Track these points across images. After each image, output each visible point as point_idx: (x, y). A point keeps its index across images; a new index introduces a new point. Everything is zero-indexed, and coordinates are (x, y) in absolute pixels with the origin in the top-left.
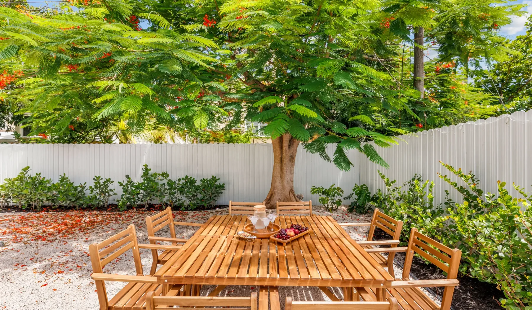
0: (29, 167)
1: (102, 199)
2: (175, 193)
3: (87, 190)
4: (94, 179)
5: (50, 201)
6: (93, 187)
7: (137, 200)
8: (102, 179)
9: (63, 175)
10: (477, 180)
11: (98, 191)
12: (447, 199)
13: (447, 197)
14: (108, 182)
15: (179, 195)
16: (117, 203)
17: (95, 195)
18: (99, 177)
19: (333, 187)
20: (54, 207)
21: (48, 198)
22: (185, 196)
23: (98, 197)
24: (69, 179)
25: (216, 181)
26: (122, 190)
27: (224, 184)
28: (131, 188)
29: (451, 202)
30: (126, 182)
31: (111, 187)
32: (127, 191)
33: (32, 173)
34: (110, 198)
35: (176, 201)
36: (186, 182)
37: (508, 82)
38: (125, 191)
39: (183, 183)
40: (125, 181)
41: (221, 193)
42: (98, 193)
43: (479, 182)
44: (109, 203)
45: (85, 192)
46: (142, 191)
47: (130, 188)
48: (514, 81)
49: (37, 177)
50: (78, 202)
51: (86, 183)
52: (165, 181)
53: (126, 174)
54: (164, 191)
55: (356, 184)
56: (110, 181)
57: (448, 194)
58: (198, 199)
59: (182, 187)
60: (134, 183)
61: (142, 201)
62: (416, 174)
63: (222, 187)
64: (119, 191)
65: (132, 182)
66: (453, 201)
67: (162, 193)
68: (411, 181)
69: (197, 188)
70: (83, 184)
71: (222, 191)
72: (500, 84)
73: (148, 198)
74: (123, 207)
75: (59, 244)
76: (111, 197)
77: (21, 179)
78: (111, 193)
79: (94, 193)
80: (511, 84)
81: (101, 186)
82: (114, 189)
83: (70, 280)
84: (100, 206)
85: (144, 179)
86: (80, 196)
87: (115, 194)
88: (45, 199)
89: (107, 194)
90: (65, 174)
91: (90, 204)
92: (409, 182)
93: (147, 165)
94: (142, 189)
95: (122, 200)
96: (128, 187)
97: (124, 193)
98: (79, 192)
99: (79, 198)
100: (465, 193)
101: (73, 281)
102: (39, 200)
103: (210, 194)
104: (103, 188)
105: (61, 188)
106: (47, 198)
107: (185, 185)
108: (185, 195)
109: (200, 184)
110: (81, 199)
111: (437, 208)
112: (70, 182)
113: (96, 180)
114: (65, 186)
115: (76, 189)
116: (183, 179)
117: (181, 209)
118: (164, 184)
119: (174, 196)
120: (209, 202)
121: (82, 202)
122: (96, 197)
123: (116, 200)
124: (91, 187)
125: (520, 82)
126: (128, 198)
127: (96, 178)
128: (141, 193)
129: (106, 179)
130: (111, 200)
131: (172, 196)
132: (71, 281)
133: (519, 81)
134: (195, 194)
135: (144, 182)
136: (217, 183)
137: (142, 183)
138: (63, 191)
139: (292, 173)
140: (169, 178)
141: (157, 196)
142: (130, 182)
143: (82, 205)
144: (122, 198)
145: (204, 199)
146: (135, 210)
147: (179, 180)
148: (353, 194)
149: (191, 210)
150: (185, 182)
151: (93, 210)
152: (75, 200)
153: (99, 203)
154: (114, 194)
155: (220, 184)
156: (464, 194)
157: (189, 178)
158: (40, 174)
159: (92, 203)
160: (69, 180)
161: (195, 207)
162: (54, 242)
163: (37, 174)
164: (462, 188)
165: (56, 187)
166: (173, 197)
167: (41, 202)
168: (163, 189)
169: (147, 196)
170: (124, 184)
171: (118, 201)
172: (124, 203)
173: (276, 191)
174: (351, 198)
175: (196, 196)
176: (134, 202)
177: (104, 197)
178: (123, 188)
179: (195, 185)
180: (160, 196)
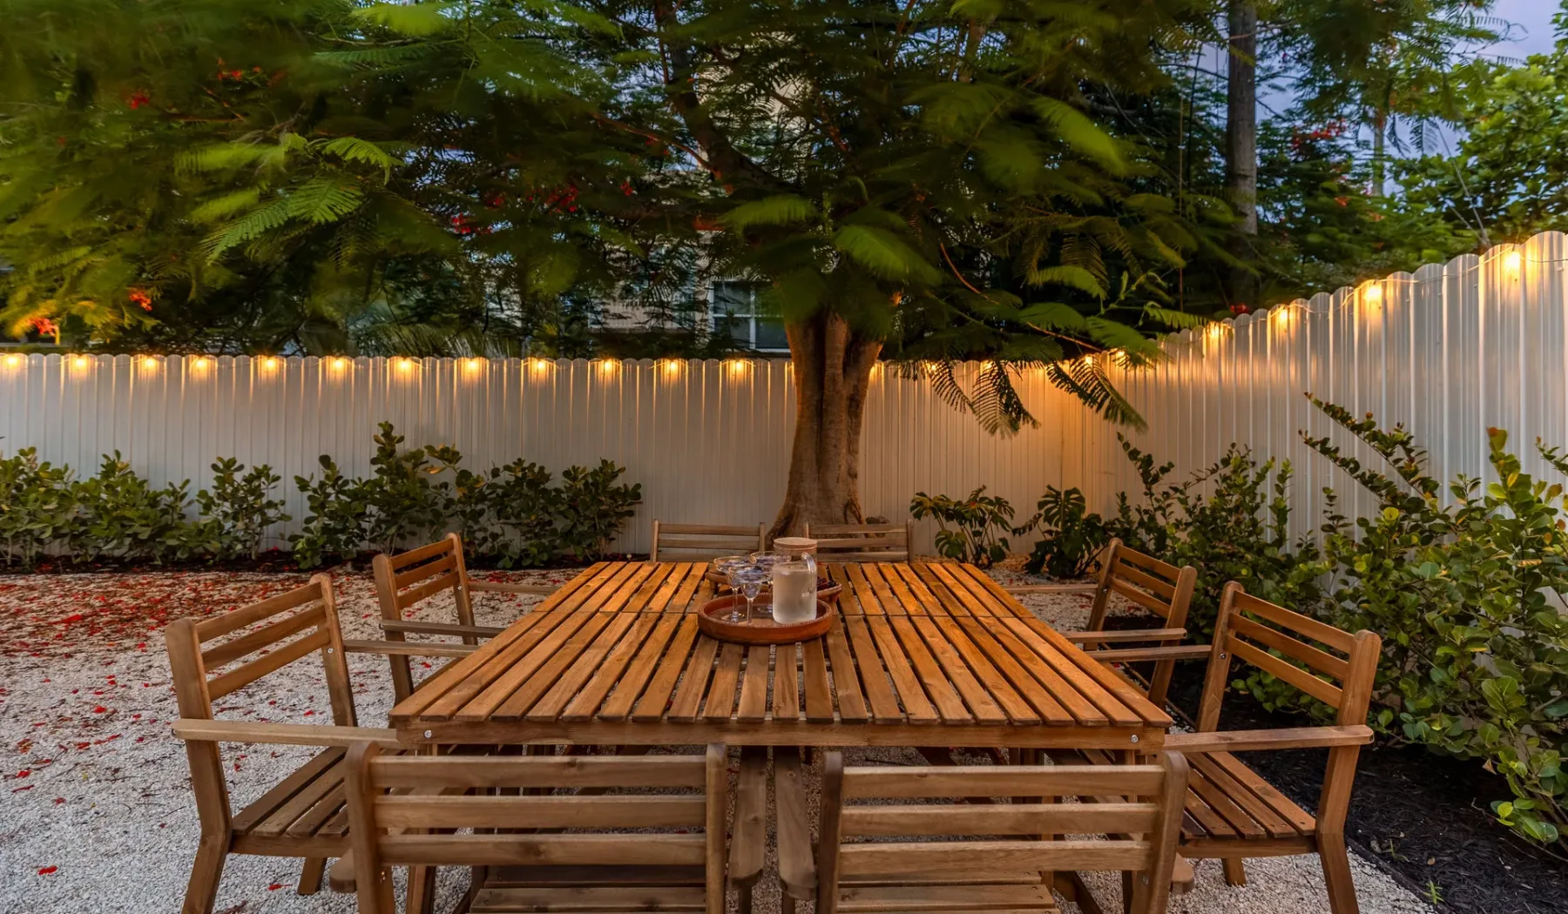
1: (240, 534)
2: (481, 513)
3: (190, 503)
4: (215, 467)
5: (66, 540)
6: (212, 493)
7: (358, 536)
8: (241, 468)
9: (113, 457)
10: (1420, 450)
11: (227, 507)
12: (1329, 515)
13: (1328, 508)
14: (263, 479)
15: (494, 520)
16: (288, 546)
17: (216, 521)
18: (233, 461)
19: (981, 495)
20: (79, 560)
21: (60, 528)
22: (513, 525)
23: (228, 525)
24: (134, 468)
25: (614, 475)
26: (308, 504)
27: (638, 486)
28: (337, 497)
29: (1341, 522)
30: (322, 478)
31: (271, 494)
32: (323, 506)
33: (7, 449)
34: (270, 530)
35: (485, 539)
36: (517, 477)
37: (1503, 193)
38: (319, 505)
39: (508, 483)
40: (317, 475)
41: (631, 514)
42: (226, 515)
43: (1426, 455)
44: (263, 548)
45: (184, 511)
46: (372, 509)
47: (332, 498)
48: (1521, 188)
49: (23, 459)
50: (161, 543)
51: (187, 481)
52: (450, 476)
53: (323, 453)
54: (446, 507)
55: (1049, 487)
56: (268, 476)
57: (1331, 498)
58: (554, 532)
59: (505, 495)
60: (346, 483)
61: (373, 540)
62: (1233, 445)
63: (634, 495)
64: (299, 506)
65: (341, 477)
66: (1346, 521)
67: (437, 514)
68: (1221, 466)
69: (553, 498)
70: (178, 485)
71: (632, 508)
72: (1480, 199)
73: (393, 530)
74: (308, 554)
75: (88, 665)
76: (271, 526)
78: (271, 513)
79: (216, 513)
80: (1513, 199)
81: (236, 490)
82: (283, 503)
83: (117, 770)
84: (233, 557)
85: (378, 471)
86: (167, 525)
87: (284, 517)
88: (49, 532)
89: (257, 518)
90: (118, 454)
91: (201, 550)
92: (1213, 472)
93: (391, 427)
94: (374, 502)
95: (307, 535)
96: (328, 495)
97: (314, 514)
98: (165, 512)
99: (162, 530)
100: (1383, 492)
101: (127, 774)
102: (28, 538)
103: (593, 519)
104: (244, 499)
105: (104, 496)
106: (55, 529)
107: (514, 486)
108: (513, 520)
109: (560, 486)
110: (169, 533)
111: (1299, 545)
112: (134, 479)
113: (221, 471)
114: (119, 489)
115: (153, 501)
116: (507, 468)
117: (500, 564)
118: (445, 485)
119: (477, 522)
120: (589, 541)
121: (172, 542)
122: (221, 527)
123: (287, 537)
124: (203, 494)
125: (1536, 193)
126: (326, 530)
127: (221, 466)
128: (371, 515)
129: (256, 469)
130: (271, 537)
131: (470, 523)
132: (120, 775)
133: (1534, 190)
134: (547, 518)
135: (381, 479)
136: (617, 483)
137: (375, 483)
138: (109, 506)
139: (853, 451)
140: (462, 465)
141: (421, 524)
142: (336, 481)
143: (175, 554)
144: (307, 530)
145: (575, 532)
146: (349, 568)
147: (495, 473)
148: (1040, 515)
149: (532, 566)
150: (513, 479)
151: (208, 569)
152: (152, 538)
153: (230, 547)
154: (279, 519)
155: (625, 485)
156: (1381, 496)
157: (526, 465)
158: (33, 450)
159: (207, 546)
160: (131, 472)
161: (545, 557)
162: (71, 661)
163: (22, 453)
164: (1373, 476)
165: (87, 493)
166: (476, 527)
167: (35, 544)
168: (441, 502)
169: (389, 524)
170: (315, 484)
171: (294, 538)
172: (310, 542)
173: (803, 506)
174: (1035, 529)
175: (550, 523)
176: (347, 544)
177: (247, 527)
178: (310, 498)
179: (545, 490)
180: (432, 523)
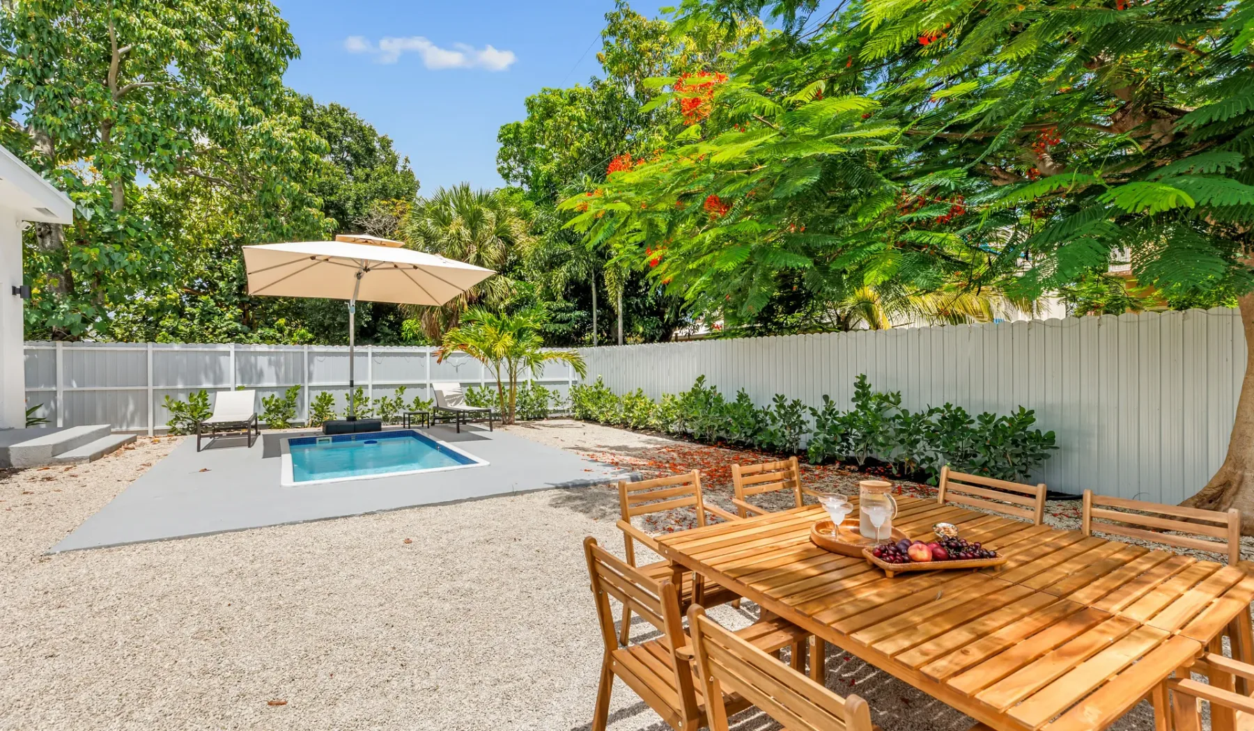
0: (703, 377)
1: (789, 438)
2: (918, 441)
4: (774, 399)
5: (724, 432)
6: (775, 413)
7: (844, 447)
8: (787, 400)
9: (742, 391)
11: (782, 422)
14: (798, 407)
15: (929, 448)
16: (808, 448)
17: (779, 428)
18: (783, 396)
20: (729, 442)
23: (783, 432)
25: (1030, 422)
26: (816, 424)
27: (1051, 432)
28: (832, 421)
30: (824, 409)
31: (802, 416)
32: (824, 426)
33: (706, 386)
34: (802, 437)
36: (946, 417)
38: (821, 425)
39: (939, 420)
40: (821, 407)
41: (1049, 456)
42: (782, 426)
44: (800, 447)
45: (766, 423)
47: (830, 421)
49: (712, 391)
52: (895, 413)
53: (825, 393)
56: (800, 406)
58: (972, 463)
59: (937, 430)
60: (838, 413)
63: (1047, 441)
64: (813, 425)
65: (835, 409)
70: (764, 408)
71: (1049, 451)
73: (862, 446)
74: (816, 456)
76: (803, 435)
77: (695, 392)
78: (803, 427)
81: (786, 413)
82: (807, 422)
85: (856, 406)
86: (760, 428)
89: (798, 430)
90: (744, 390)
91: (771, 444)
93: (864, 377)
95: (816, 443)
96: (827, 420)
97: (819, 431)
98: (761, 421)
103: (1008, 456)
107: (944, 424)
109: (978, 427)
110: (760, 434)
112: (749, 403)
113: (778, 402)
114: (741, 408)
115: (757, 415)
116: (938, 410)
118: (893, 419)
119: (914, 447)
121: (760, 438)
122: (780, 432)
123: (808, 443)
126: (825, 440)
127: (777, 398)
129: (794, 401)
130: (802, 441)
131: (910, 448)
134: (971, 450)
135: (858, 411)
136: (1031, 429)
137: (854, 414)
138: (738, 416)
140: (902, 406)
142: (831, 411)
143: (762, 444)
144: (816, 440)
145: (989, 465)
146: (837, 466)
147: (931, 412)
150: (943, 418)
152: (752, 435)
154: (806, 431)
155: (1038, 432)
157: (953, 408)
158: (715, 387)
160: (748, 399)
163: (712, 388)
165: (731, 409)
166: (914, 451)
169: (860, 441)
170: (820, 413)
171: (811, 444)
172: (817, 449)
176: (839, 451)
177: (791, 434)
178: (817, 420)
179: (966, 428)
